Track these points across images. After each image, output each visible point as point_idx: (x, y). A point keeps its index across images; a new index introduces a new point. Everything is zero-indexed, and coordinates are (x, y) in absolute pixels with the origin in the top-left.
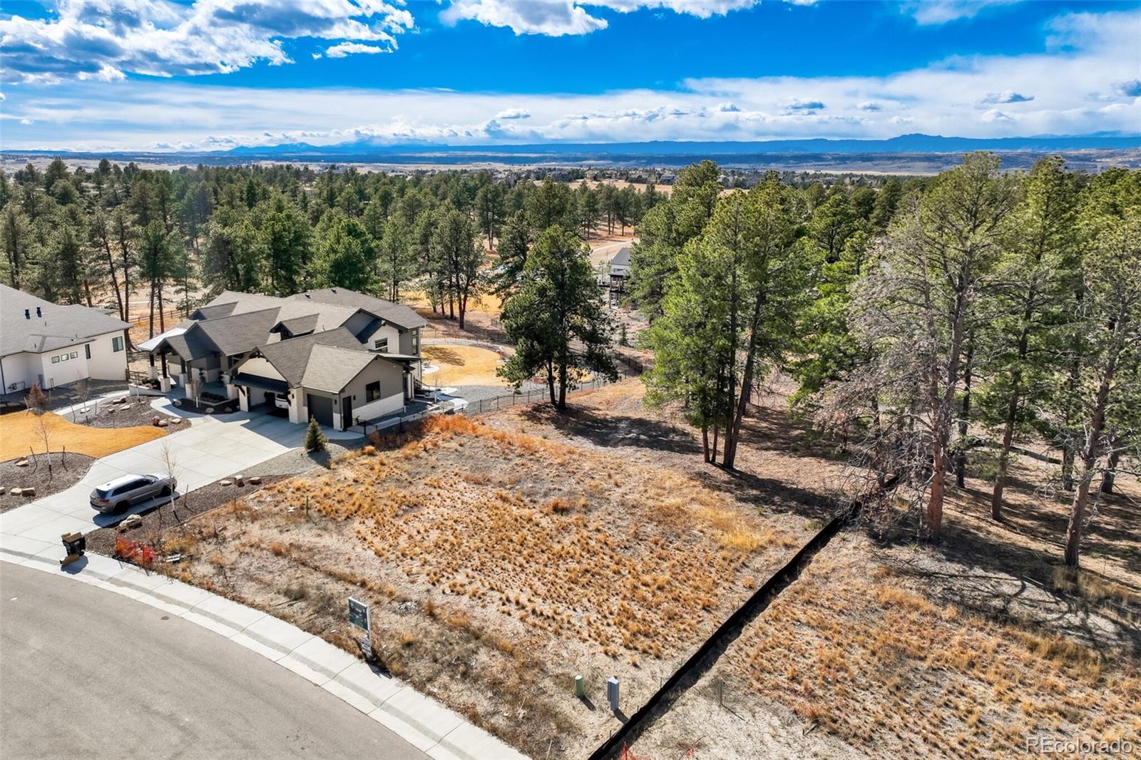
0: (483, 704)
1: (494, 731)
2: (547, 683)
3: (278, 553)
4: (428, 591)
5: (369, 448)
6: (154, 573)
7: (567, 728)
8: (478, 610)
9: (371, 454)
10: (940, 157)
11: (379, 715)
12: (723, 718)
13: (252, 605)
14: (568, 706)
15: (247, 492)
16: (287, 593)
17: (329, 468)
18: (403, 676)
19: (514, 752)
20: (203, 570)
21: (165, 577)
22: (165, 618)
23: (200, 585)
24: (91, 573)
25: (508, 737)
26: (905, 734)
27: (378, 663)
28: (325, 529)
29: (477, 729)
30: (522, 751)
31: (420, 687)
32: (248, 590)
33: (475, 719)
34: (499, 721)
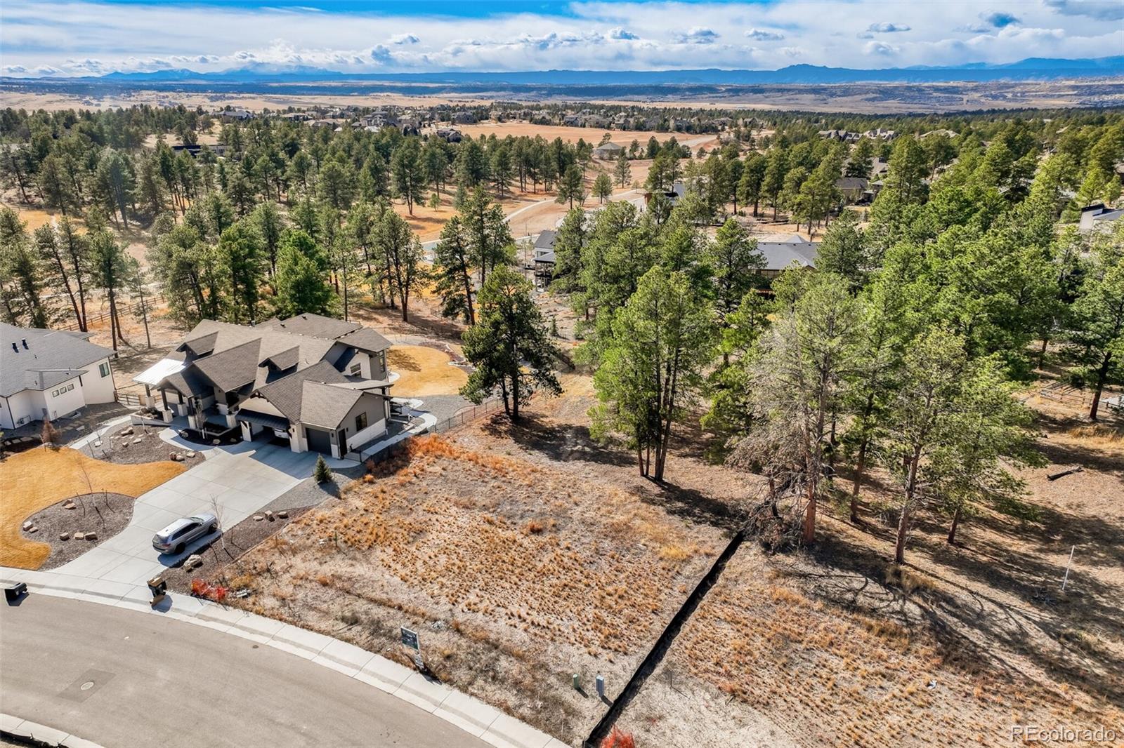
0: (512, 700)
1: (523, 719)
2: (552, 680)
3: (325, 584)
4: (451, 610)
5: (369, 477)
6: (231, 608)
7: (571, 712)
8: (492, 623)
9: (371, 482)
10: (825, 89)
11: (439, 713)
12: (673, 696)
13: (319, 632)
14: (569, 695)
15: (280, 526)
16: (343, 619)
17: (340, 498)
18: (449, 681)
19: (539, 732)
20: (269, 602)
21: (241, 611)
22: (256, 647)
23: (272, 616)
24: (178, 610)
25: (534, 722)
26: (789, 698)
27: (429, 673)
28: (354, 558)
29: (511, 718)
30: (545, 732)
31: (464, 689)
32: (311, 618)
33: (508, 711)
34: (525, 711)
